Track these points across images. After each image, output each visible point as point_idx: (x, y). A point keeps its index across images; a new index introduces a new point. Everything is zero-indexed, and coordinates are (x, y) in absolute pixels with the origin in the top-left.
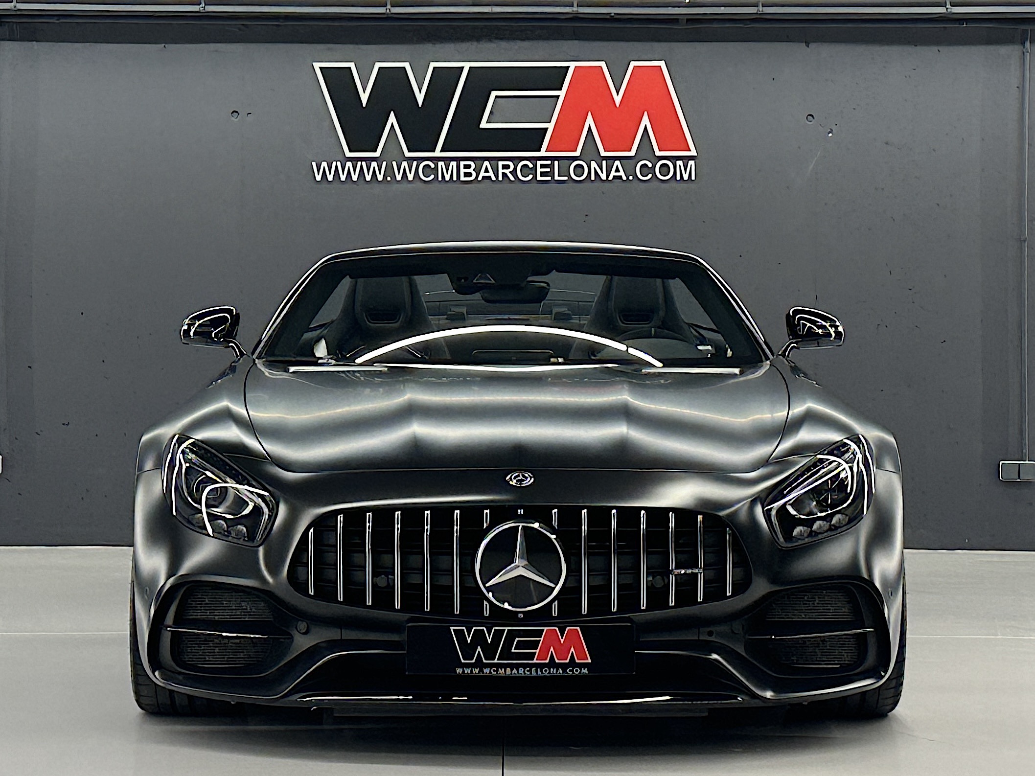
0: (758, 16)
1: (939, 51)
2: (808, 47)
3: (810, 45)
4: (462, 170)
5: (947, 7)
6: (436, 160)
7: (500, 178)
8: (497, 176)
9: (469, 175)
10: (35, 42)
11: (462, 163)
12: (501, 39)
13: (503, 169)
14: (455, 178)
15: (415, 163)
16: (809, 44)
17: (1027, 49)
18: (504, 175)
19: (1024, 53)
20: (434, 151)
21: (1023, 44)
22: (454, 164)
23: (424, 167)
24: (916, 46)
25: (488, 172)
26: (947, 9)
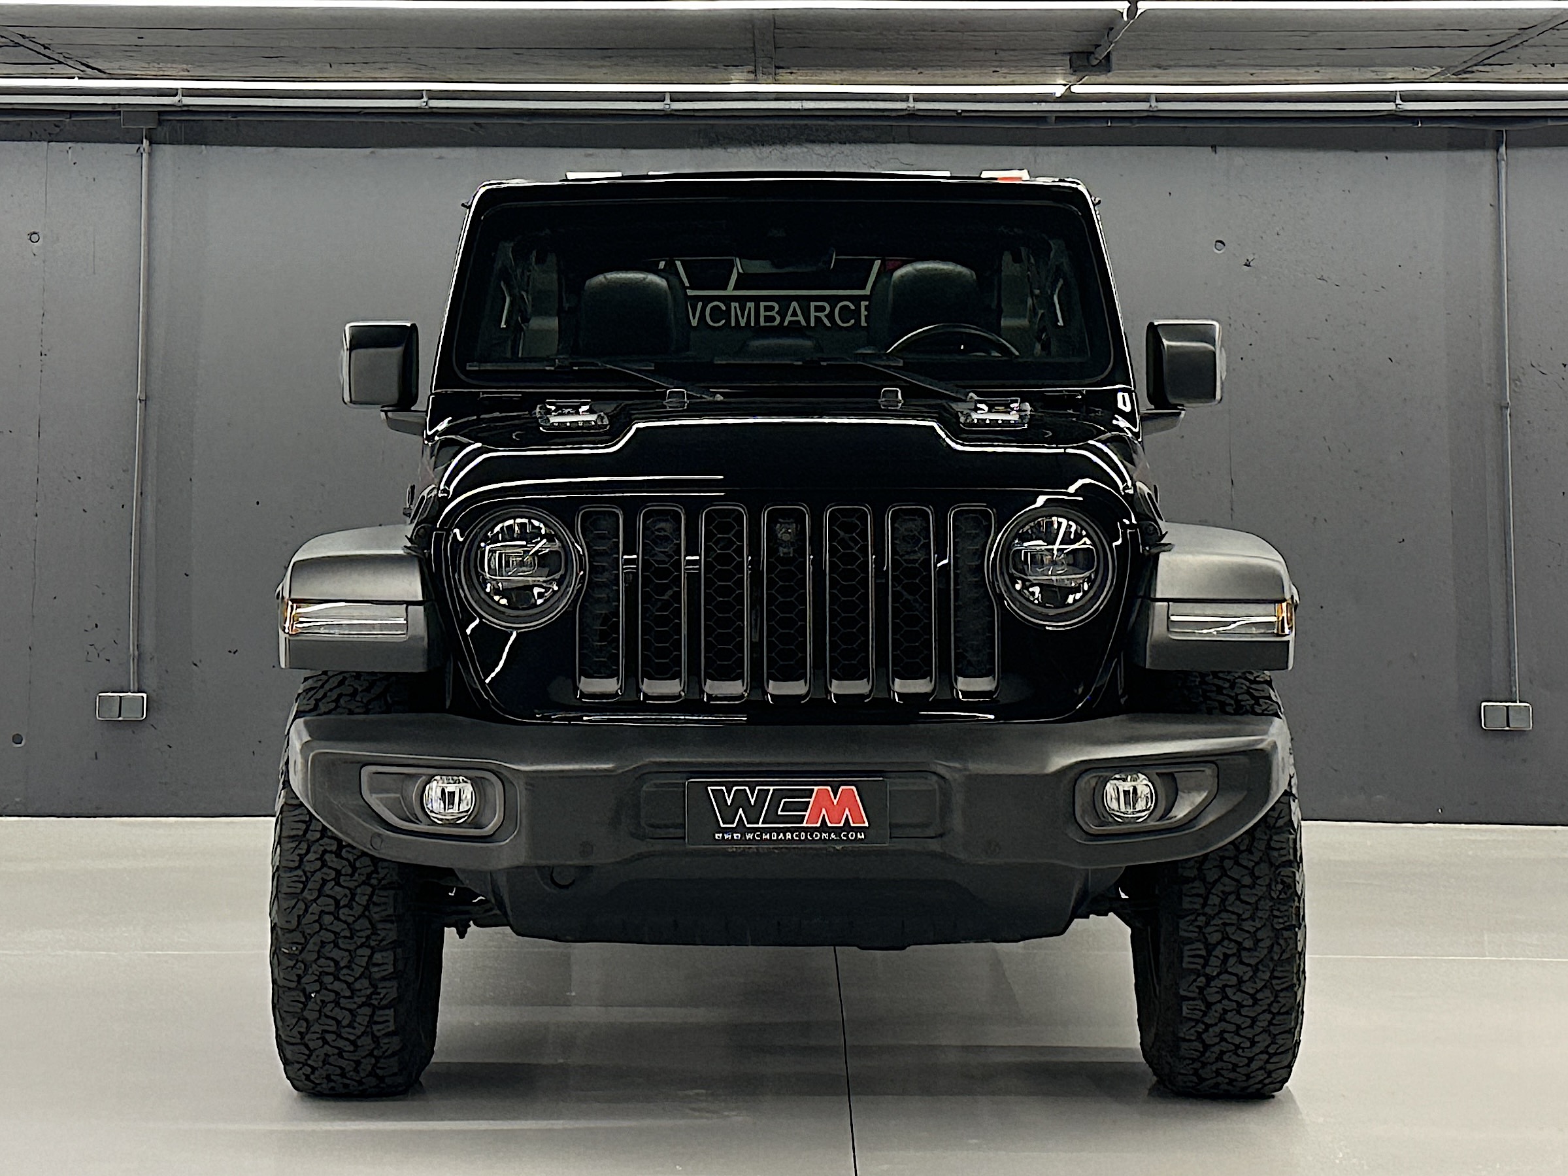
0: (1151, 114)
1: (1387, 158)
2: (1216, 152)
3: (1219, 149)
4: (762, 313)
5: (1397, 103)
6: (727, 300)
7: (813, 324)
8: (807, 320)
9: (773, 319)
10: (203, 147)
11: (762, 304)
12: (813, 142)
13: (815, 312)
14: (752, 325)
15: (700, 304)
16: (1215, 147)
17: (1502, 155)
18: (818, 319)
19: (1497, 160)
20: (725, 288)
21: (1498, 151)
22: (750, 305)
23: (712, 309)
24: (1356, 151)
25: (797, 316)
26: (1397, 105)
